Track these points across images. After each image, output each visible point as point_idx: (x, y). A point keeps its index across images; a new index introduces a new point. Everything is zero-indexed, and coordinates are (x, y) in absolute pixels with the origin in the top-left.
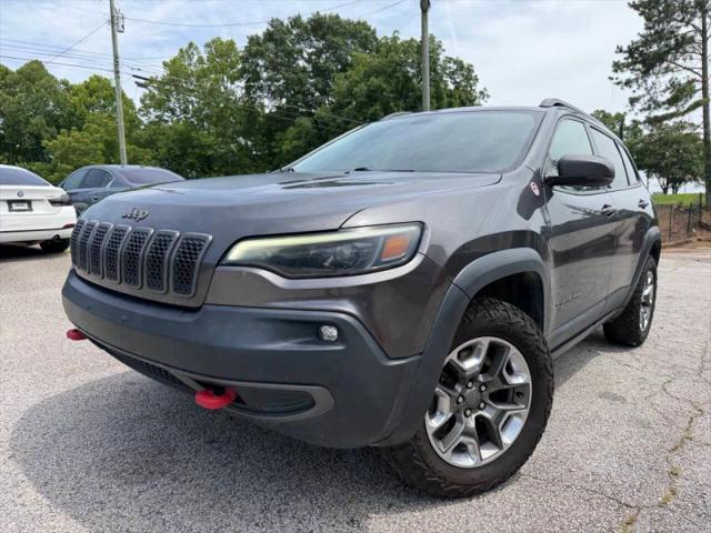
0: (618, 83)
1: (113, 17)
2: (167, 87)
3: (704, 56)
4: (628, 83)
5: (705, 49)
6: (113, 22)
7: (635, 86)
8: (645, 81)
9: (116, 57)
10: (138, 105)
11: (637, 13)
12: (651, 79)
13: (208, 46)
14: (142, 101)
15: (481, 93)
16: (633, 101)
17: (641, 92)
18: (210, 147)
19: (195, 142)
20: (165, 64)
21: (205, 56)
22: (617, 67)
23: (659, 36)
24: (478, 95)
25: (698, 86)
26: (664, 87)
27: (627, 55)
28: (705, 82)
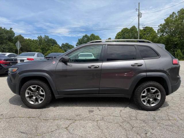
1: (139, 14)
2: (165, 26)
6: (139, 16)
9: (139, 24)
10: (157, 32)
13: (178, 12)
14: (158, 31)
18: (176, 41)
19: (171, 40)
20: (165, 20)
21: (177, 15)
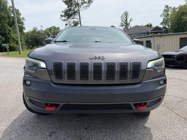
0: (62, 20)
3: (79, 16)
4: (64, 20)
5: (79, 14)
7: (66, 21)
8: (68, 20)
11: (64, 3)
12: (69, 20)
15: (22, 18)
16: (66, 25)
17: (67, 23)
22: (62, 16)
23: (70, 10)
24: (21, 18)
25: (79, 22)
26: (72, 22)
27: (64, 13)
28: (80, 22)
